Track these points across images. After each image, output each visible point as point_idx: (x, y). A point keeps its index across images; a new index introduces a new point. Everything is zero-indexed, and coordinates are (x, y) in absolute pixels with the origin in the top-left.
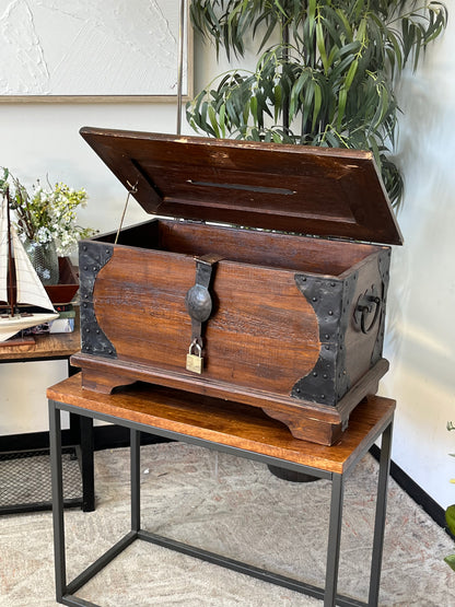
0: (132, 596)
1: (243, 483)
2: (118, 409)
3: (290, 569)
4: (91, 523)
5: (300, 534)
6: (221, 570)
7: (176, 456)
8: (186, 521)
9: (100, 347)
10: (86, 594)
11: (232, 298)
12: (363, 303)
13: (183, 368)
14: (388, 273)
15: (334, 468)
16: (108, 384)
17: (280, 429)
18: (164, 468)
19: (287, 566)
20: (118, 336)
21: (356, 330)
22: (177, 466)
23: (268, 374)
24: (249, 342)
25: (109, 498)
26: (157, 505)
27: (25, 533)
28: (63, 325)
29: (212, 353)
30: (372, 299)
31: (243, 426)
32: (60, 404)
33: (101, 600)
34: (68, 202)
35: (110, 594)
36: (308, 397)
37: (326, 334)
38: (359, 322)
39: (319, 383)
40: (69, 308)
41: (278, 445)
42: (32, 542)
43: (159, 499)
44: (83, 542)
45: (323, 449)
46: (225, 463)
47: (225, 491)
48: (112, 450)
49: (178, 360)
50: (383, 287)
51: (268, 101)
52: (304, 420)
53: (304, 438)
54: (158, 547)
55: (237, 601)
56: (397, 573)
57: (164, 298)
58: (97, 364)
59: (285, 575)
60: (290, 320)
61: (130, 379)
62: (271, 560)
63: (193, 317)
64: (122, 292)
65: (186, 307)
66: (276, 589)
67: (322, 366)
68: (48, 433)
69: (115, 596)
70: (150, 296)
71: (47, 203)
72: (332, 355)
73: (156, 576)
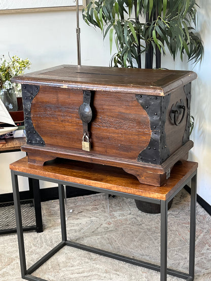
0: (62, 274)
1: (123, 215)
2: (47, 173)
3: (148, 258)
4: (41, 238)
5: (154, 240)
6: (110, 260)
7: (87, 203)
8: (92, 235)
9: (36, 140)
10: (38, 274)
11: (103, 109)
12: (174, 109)
13: (80, 149)
14: (190, 93)
15: (162, 197)
16: (41, 160)
17: (132, 179)
18: (80, 209)
19: (146, 257)
20: (46, 134)
21: (172, 124)
22: (88, 208)
23: (125, 149)
24: (114, 133)
25: (50, 225)
26: (76, 228)
27: (6, 244)
28: (21, 133)
29: (95, 140)
30: (180, 107)
31: (114, 178)
32: (17, 172)
33: (45, 277)
34: (19, 66)
35: (50, 274)
36: (147, 161)
37: (154, 126)
38: (173, 120)
39: (151, 153)
40: (23, 124)
41: (131, 187)
42: (10, 249)
43: (78, 225)
44: (36, 248)
45: (155, 188)
46: (113, 205)
47: (113, 220)
48: (52, 201)
49: (77, 145)
50: (188, 101)
51: (125, 5)
52: (145, 174)
53: (146, 183)
54: (76, 249)
55: (118, 275)
56: (205, 258)
57: (67, 112)
58: (35, 150)
59: (145, 261)
60: (135, 120)
61: (53, 157)
62: (137, 254)
63: (83, 121)
64: (45, 110)
65: (79, 116)
66: (139, 269)
67: (153, 143)
68: (12, 193)
69: (53, 274)
70: (60, 111)
71: (9, 68)
72: (158, 137)
73: (75, 264)
